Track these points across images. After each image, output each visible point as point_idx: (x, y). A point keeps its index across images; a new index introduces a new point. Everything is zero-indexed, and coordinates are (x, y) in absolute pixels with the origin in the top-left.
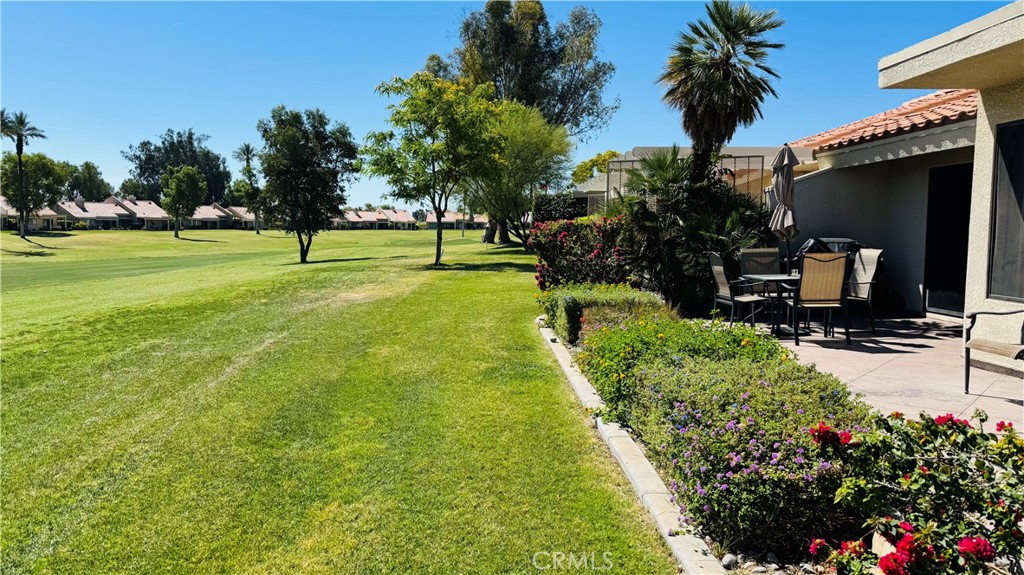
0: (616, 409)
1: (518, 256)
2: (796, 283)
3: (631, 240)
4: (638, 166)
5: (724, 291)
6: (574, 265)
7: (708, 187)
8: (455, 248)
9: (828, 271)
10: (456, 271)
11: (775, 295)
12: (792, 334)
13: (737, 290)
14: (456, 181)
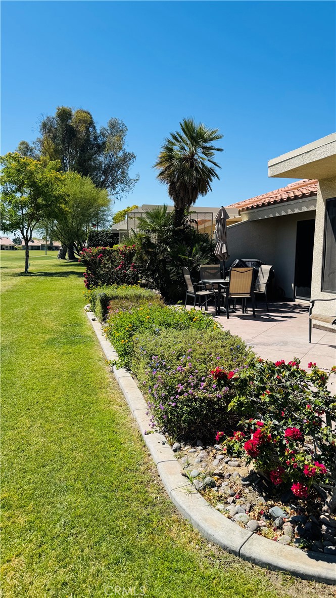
0: (124, 361)
1: (79, 267)
2: (227, 284)
3: (141, 258)
4: (144, 216)
5: (191, 289)
6: (107, 274)
7: (184, 229)
8: (40, 262)
9: (244, 278)
10: (38, 277)
11: (217, 290)
12: (225, 312)
13: (197, 289)
14: (37, 220)
